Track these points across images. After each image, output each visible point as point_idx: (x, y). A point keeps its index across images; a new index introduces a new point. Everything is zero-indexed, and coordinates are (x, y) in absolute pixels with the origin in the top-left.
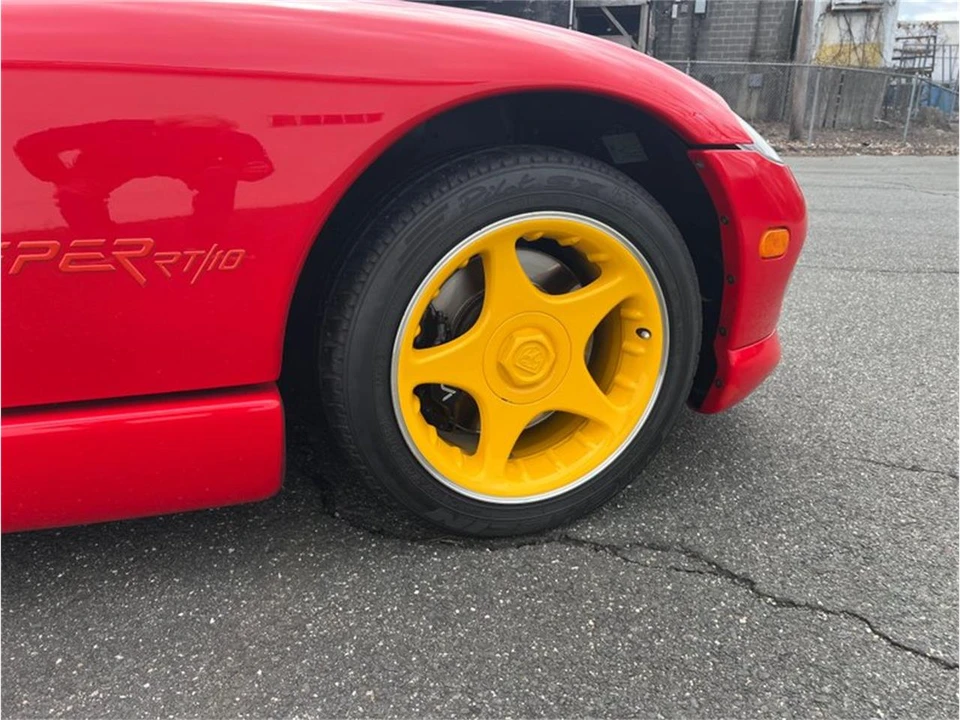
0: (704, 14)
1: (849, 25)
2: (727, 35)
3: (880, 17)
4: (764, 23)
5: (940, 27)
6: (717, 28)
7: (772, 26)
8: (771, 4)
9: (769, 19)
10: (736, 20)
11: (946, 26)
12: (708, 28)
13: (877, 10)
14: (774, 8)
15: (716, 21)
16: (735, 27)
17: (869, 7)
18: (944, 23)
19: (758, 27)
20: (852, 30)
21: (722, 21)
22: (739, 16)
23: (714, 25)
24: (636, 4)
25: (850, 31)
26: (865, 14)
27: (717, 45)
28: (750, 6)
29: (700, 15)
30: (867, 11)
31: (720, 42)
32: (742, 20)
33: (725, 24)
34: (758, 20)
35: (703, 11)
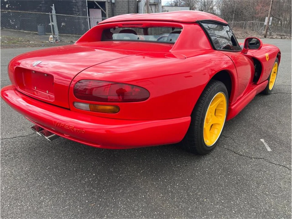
0: (114, 3)
1: (151, 8)
2: (121, 9)
3: (158, 6)
4: (130, 6)
5: (164, 7)
6: (118, 7)
7: (132, 7)
8: (131, 1)
9: (131, 5)
10: (123, 5)
11: (165, 7)
12: (116, 7)
13: (157, 5)
14: (132, 2)
15: (118, 5)
16: (123, 7)
17: (156, 4)
18: (165, 6)
19: (129, 7)
20: (152, 9)
21: (120, 5)
22: (123, 4)
23: (117, 6)
24: (104, 1)
25: (151, 9)
26: (154, 6)
27: (119, 12)
28: (126, 1)
29: (113, 3)
30: (155, 5)
31: (120, 11)
32: (124, 5)
33: (120, 6)
34: (128, 5)
35: (114, 2)
